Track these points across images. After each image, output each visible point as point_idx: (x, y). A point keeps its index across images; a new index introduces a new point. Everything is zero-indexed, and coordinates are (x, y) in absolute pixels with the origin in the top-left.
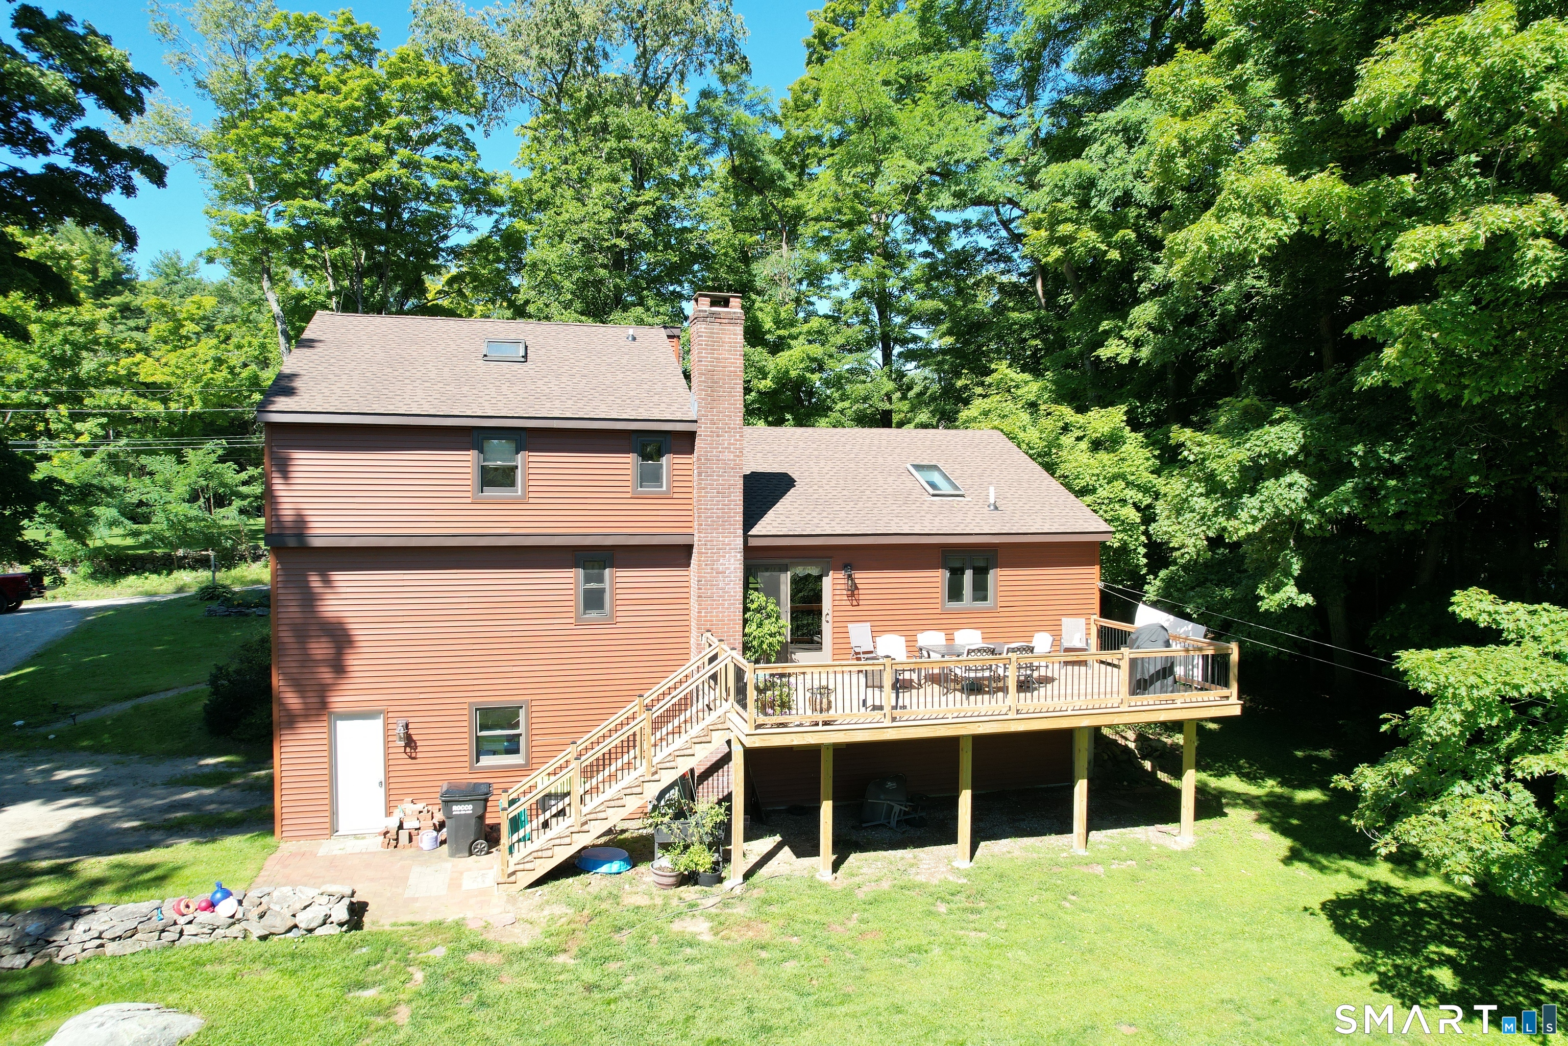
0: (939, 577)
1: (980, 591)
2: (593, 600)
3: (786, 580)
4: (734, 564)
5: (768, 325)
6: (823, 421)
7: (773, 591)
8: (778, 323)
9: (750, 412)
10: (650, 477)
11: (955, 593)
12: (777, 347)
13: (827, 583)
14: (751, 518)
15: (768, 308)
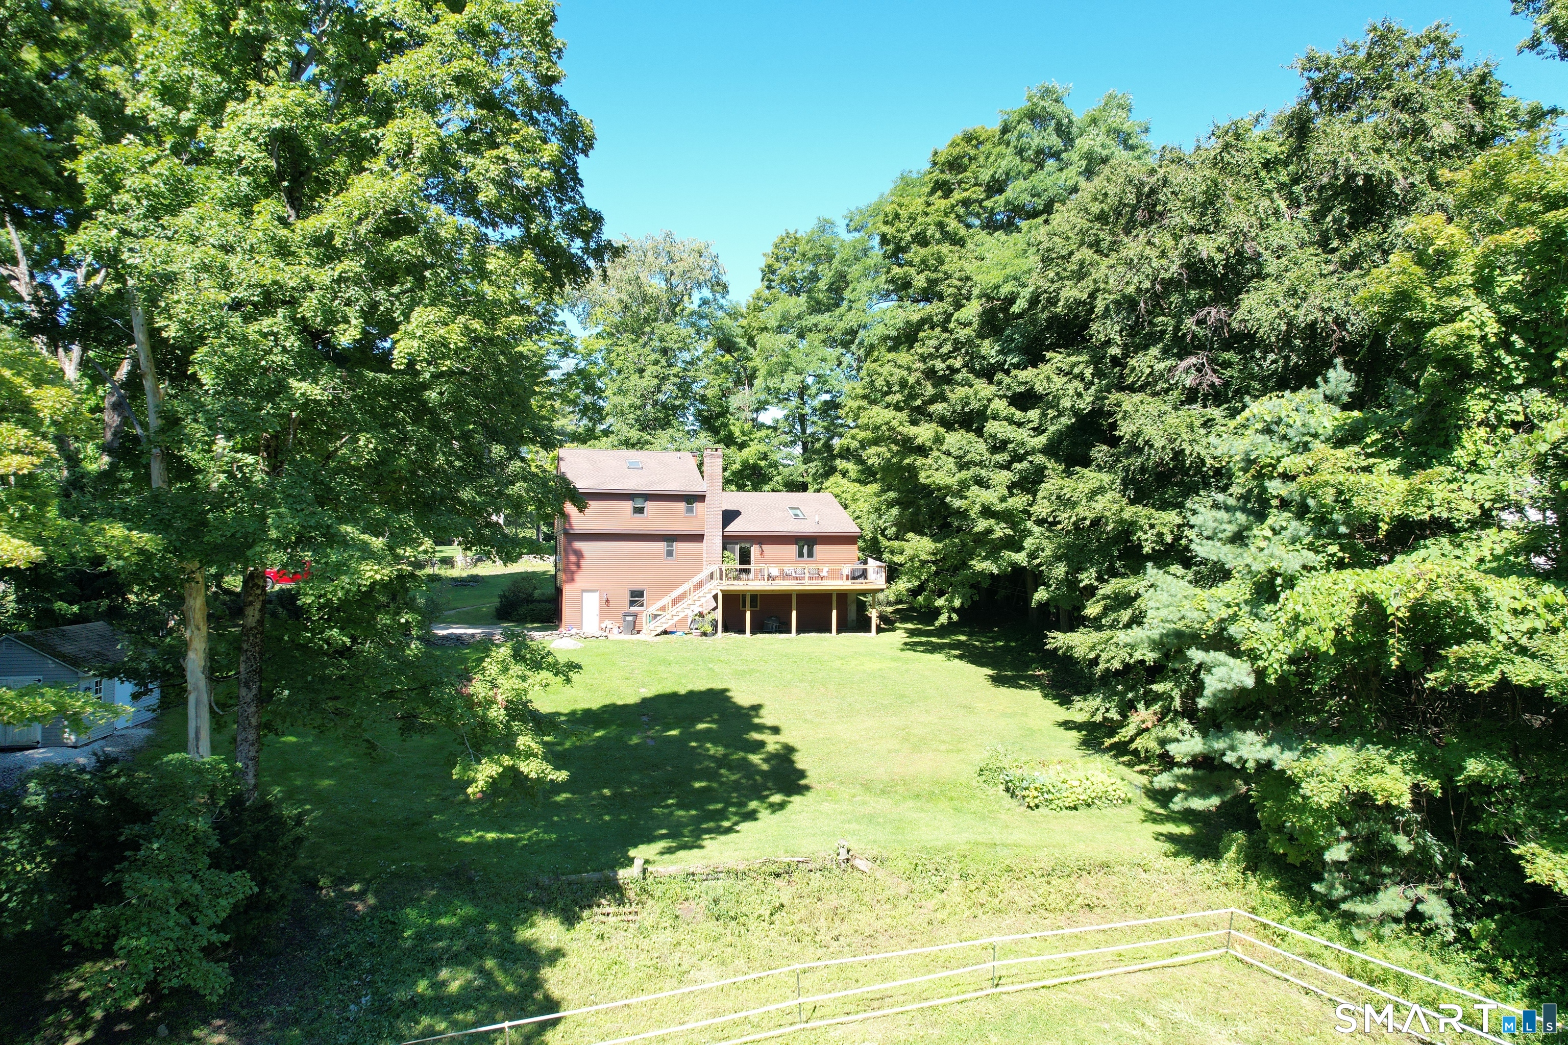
0: (794, 548)
1: (810, 554)
2: (670, 553)
3: (737, 547)
4: (719, 542)
5: (737, 433)
6: (766, 488)
7: (733, 552)
8: (743, 433)
9: (727, 482)
10: (690, 510)
11: (801, 554)
12: (742, 446)
13: (752, 549)
14: (724, 526)
15: (738, 424)
